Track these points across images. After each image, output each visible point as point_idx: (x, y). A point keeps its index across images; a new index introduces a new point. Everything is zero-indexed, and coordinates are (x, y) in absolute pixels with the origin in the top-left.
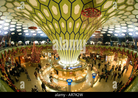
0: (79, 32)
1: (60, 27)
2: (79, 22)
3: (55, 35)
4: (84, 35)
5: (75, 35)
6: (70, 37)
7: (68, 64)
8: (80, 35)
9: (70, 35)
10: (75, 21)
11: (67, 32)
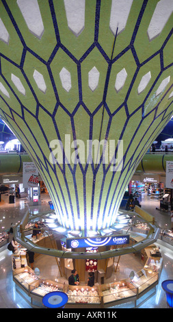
0: (104, 103)
1: (31, 89)
2: (95, 63)
3: (36, 117)
4: (129, 116)
5: (92, 115)
6: (73, 123)
7: (77, 228)
8: (111, 116)
9: (72, 116)
10: (79, 63)
11: (60, 107)
